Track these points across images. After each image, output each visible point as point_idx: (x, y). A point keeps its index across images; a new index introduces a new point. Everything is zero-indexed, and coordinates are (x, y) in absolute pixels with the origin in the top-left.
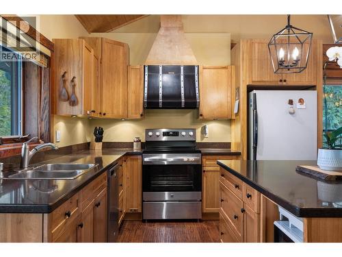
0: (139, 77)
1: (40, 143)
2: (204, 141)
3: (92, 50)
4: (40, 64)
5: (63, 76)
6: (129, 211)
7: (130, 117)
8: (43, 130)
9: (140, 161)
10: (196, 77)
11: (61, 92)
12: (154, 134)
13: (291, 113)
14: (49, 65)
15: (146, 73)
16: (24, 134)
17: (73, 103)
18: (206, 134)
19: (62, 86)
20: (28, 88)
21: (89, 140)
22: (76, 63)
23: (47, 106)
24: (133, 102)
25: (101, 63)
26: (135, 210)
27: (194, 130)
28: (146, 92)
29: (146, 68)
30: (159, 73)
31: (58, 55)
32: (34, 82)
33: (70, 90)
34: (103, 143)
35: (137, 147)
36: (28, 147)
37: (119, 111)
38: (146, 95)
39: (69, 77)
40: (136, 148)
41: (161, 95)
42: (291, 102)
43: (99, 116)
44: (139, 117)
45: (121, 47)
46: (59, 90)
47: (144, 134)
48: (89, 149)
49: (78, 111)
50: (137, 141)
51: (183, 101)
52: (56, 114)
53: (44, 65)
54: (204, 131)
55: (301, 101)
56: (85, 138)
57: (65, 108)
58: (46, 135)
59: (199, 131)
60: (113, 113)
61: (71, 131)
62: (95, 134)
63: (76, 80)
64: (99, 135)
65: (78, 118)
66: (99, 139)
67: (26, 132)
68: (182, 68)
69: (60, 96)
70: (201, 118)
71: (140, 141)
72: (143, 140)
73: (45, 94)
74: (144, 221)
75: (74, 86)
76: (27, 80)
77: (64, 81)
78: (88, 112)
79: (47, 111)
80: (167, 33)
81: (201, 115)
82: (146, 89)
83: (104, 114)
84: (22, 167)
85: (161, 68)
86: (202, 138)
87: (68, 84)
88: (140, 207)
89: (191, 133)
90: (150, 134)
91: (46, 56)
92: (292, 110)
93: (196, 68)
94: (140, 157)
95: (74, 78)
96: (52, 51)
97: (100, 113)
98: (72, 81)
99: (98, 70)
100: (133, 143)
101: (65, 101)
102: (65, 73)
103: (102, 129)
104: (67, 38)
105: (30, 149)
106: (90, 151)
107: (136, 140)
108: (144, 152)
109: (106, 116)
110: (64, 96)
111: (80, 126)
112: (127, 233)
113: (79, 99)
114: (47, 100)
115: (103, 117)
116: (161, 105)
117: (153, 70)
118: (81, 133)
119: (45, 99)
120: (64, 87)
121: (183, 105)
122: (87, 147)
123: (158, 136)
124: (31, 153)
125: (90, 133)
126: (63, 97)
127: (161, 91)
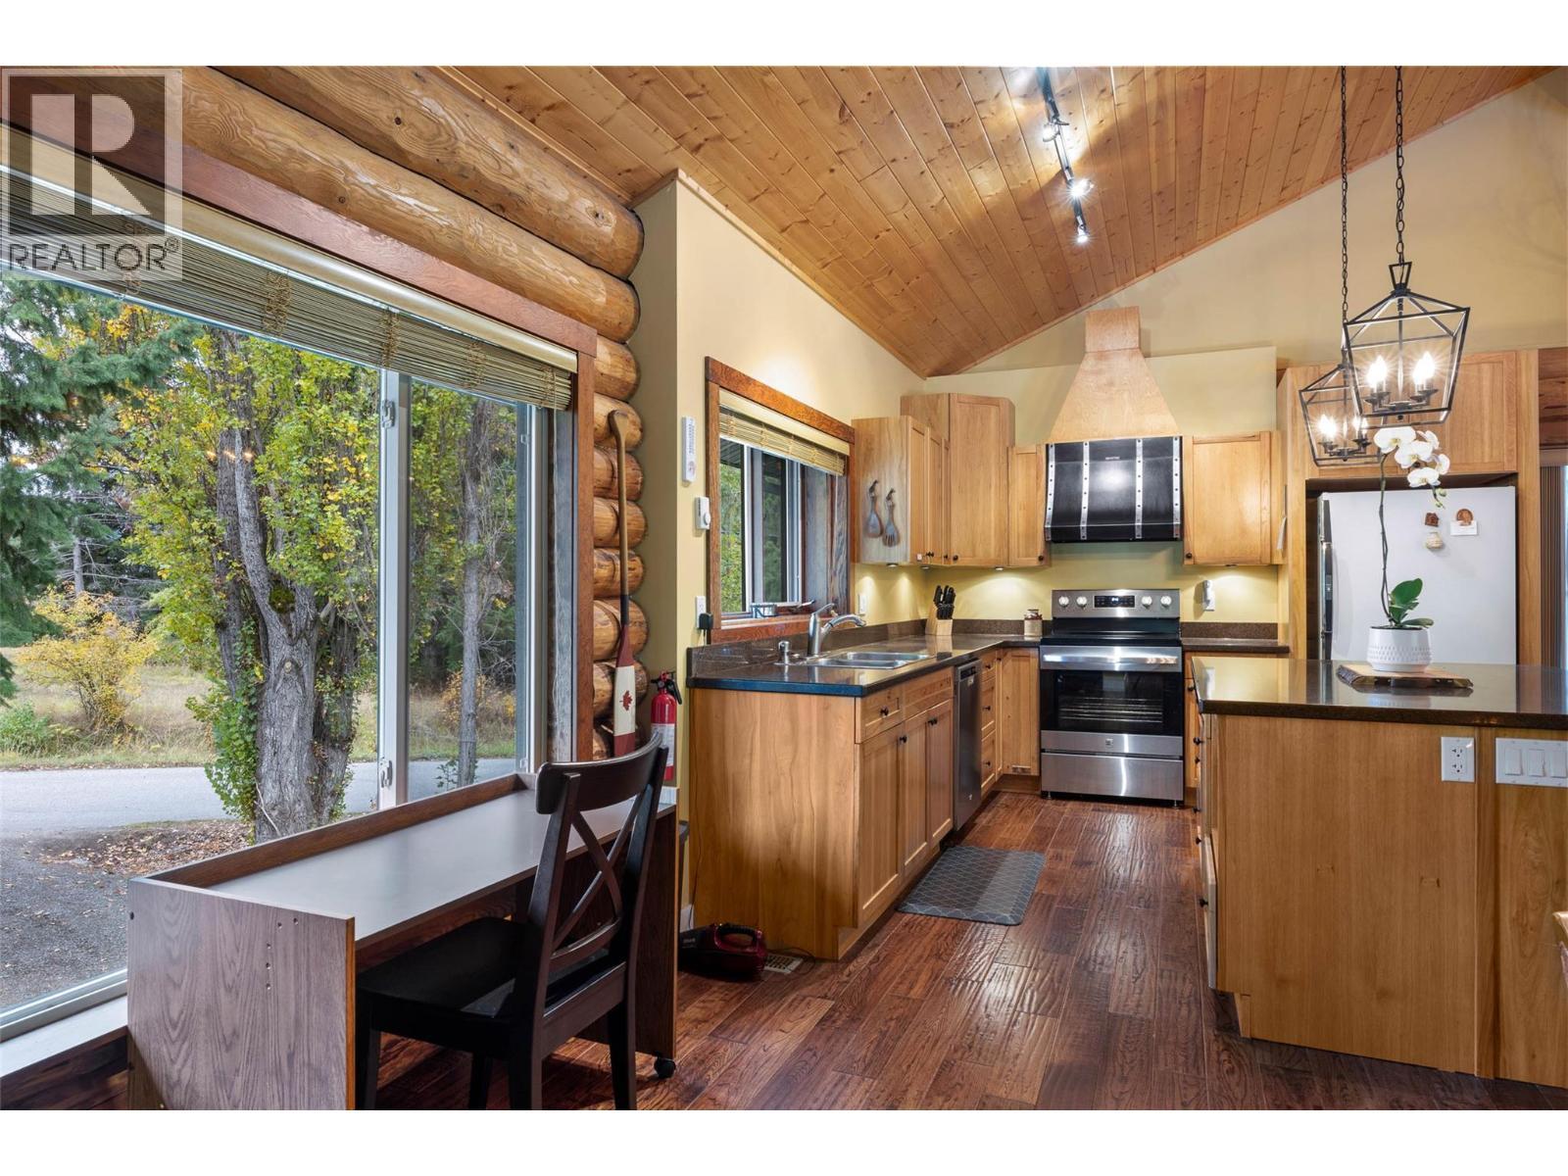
0: (1033, 472)
1: (831, 616)
2: (1202, 619)
3: (928, 431)
4: (832, 472)
5: (872, 489)
6: (1011, 772)
7: (1013, 564)
8: (837, 593)
9: (1034, 662)
10: (1176, 466)
11: (869, 519)
12: (1073, 601)
13: (1432, 549)
14: (847, 470)
15: (1052, 463)
16: (804, 601)
17: (891, 540)
18: (1208, 602)
19: (870, 508)
20: (810, 515)
21: (923, 615)
22: (896, 462)
23: (844, 549)
24: (1022, 529)
25: (947, 449)
26: (1023, 769)
27: (1174, 593)
28: (1050, 505)
29: (1052, 451)
30: (1081, 459)
31: (863, 449)
32: (821, 504)
33: (884, 515)
34: (955, 622)
35: (1032, 630)
36: (818, 620)
37: (989, 550)
38: (1050, 513)
39: (883, 490)
40: (1030, 633)
41: (1084, 512)
42: (1432, 520)
43: (942, 563)
44: (1034, 562)
45: (994, 409)
46: (864, 517)
47: (1049, 602)
48: (924, 634)
49: (900, 554)
50: (1033, 618)
51: (1139, 523)
52: (858, 561)
53: (838, 472)
54: (1201, 596)
55: (1464, 516)
56: (916, 611)
57: (875, 550)
58: (841, 601)
59: (1188, 596)
60: (974, 556)
61: (887, 595)
62: (937, 602)
63: (896, 496)
64: (945, 604)
65: (899, 568)
66: (945, 613)
67: (807, 598)
68: (1139, 445)
69: (866, 529)
70: (1187, 562)
71: (1039, 617)
72: (1048, 616)
73: (840, 526)
74: (1044, 795)
75: (892, 508)
76: (808, 501)
77: (874, 500)
78: (920, 557)
79: (843, 558)
80: (1103, 365)
81: (1189, 556)
82: (1051, 499)
83: (956, 558)
84: (810, 653)
85: (1086, 450)
86: (1198, 612)
87: (882, 504)
88: (1036, 765)
89: (1166, 600)
90: (1064, 601)
91: (842, 456)
92: (1433, 541)
93: (1176, 444)
94: (1034, 652)
95: (892, 492)
96: (851, 443)
97: (946, 557)
98: (889, 498)
99: (940, 466)
100: (1022, 622)
101: (875, 536)
102: (876, 482)
103: (952, 591)
104: (878, 416)
105: (823, 624)
106: (927, 637)
107: (1029, 615)
108: (1044, 642)
109: (960, 563)
110: (874, 526)
111: (904, 585)
112: (1002, 811)
113: (902, 533)
114: (844, 536)
115: (953, 564)
116: (1083, 534)
117: (1068, 453)
118: (907, 600)
119: (840, 535)
120: (874, 510)
121: (1138, 534)
122: (920, 628)
123: (1082, 606)
124: (824, 630)
125: (926, 598)
126: (871, 530)
127: (1085, 502)
